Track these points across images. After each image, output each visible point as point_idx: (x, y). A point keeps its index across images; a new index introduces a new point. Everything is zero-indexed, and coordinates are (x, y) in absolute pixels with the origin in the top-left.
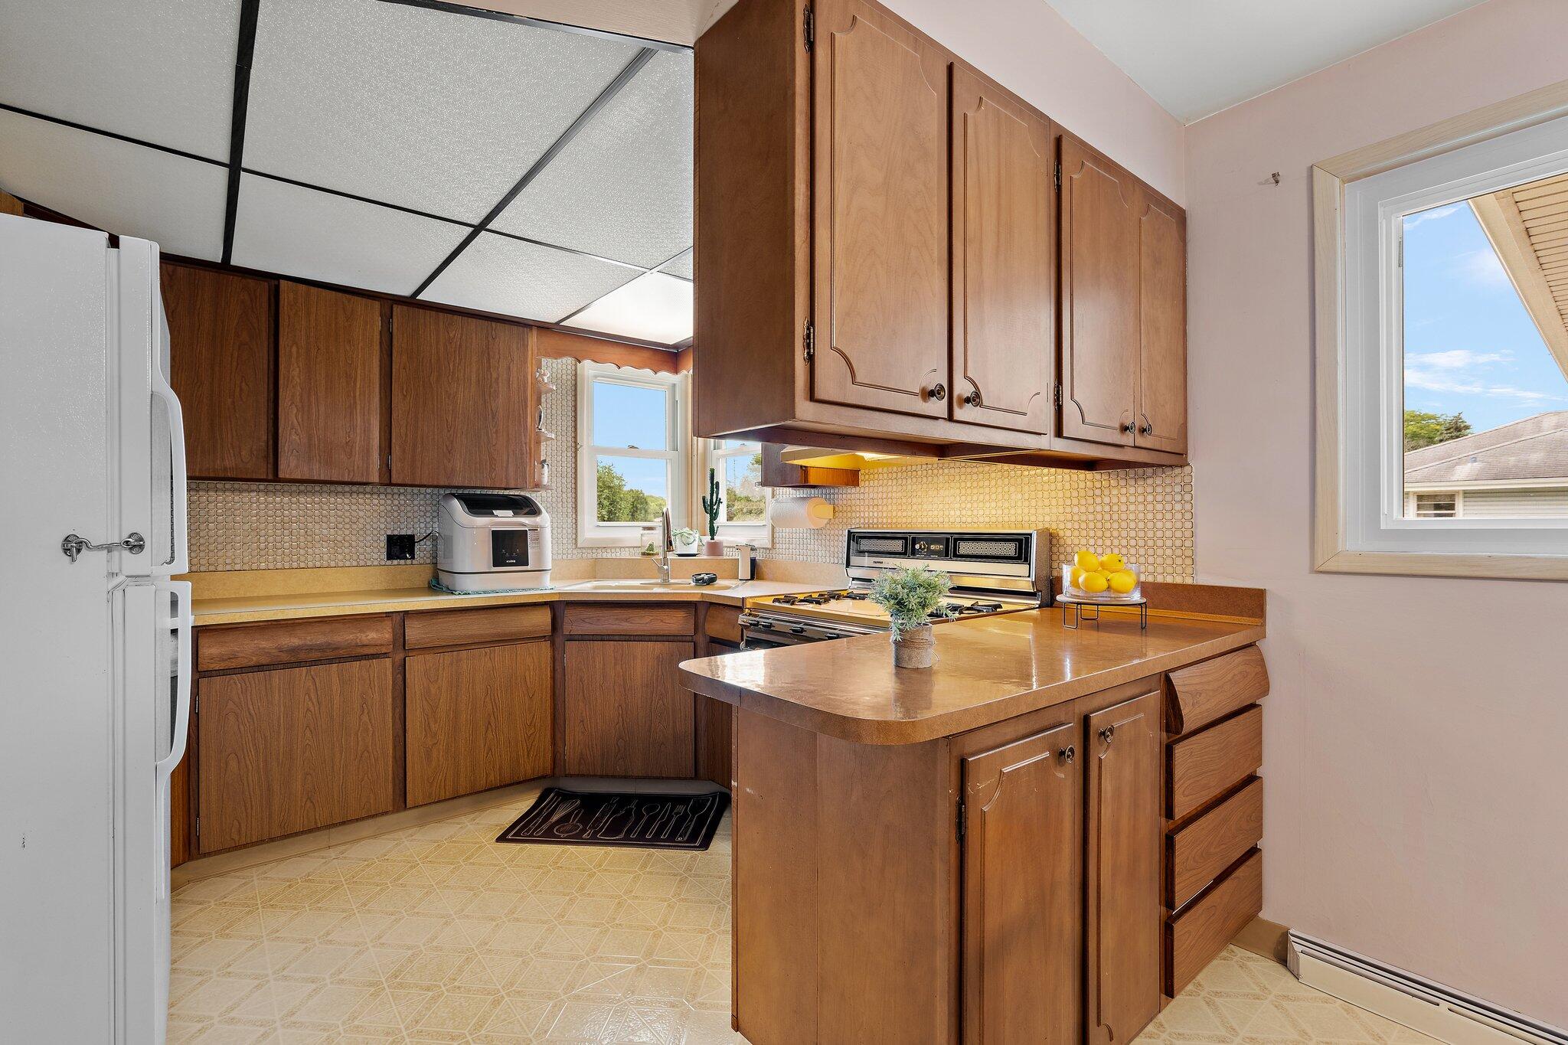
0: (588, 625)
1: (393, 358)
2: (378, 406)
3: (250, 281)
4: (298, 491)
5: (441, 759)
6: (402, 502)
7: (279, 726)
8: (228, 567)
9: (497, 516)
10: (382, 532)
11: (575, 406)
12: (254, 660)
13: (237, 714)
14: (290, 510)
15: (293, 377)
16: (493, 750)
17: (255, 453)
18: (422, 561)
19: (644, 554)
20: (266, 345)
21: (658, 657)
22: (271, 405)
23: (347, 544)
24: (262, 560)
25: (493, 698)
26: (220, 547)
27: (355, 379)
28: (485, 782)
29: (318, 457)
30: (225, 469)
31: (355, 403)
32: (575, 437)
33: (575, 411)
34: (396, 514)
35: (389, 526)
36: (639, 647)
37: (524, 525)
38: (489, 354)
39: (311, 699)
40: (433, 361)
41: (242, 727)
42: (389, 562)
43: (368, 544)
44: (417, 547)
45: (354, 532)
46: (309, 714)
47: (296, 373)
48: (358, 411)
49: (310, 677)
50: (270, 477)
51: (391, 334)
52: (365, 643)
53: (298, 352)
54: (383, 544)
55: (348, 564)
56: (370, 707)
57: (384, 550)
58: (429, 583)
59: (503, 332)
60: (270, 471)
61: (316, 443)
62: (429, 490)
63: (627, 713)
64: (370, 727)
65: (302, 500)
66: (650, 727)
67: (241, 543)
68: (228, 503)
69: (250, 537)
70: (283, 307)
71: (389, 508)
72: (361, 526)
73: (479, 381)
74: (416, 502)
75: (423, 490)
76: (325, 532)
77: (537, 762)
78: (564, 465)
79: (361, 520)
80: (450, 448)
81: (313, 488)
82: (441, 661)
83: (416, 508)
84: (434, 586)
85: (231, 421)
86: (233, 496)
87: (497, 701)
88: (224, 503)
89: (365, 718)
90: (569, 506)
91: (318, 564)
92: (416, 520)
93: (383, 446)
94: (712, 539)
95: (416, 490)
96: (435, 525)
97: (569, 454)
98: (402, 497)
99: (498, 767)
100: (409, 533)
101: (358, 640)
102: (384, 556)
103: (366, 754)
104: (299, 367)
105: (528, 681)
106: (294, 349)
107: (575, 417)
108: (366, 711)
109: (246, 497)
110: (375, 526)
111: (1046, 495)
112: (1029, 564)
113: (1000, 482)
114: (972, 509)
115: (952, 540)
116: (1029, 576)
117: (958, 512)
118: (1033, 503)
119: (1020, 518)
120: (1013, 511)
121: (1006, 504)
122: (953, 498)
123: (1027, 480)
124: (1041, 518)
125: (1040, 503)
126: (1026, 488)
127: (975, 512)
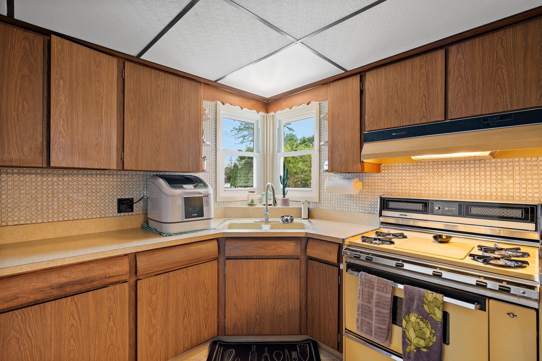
0: (239, 251)
1: (125, 94)
2: (116, 123)
3: (30, 34)
4: (63, 174)
5: (158, 340)
6: (126, 180)
7: (51, 340)
8: (16, 223)
9: (185, 189)
10: (115, 197)
11: (216, 129)
12: (32, 298)
13: (18, 339)
14: (58, 186)
15: (61, 100)
16: (187, 328)
17: (33, 150)
18: (137, 213)
19: (249, 205)
20: (41, 77)
21: (279, 268)
22: (45, 119)
23: (94, 205)
24: (39, 217)
25: (187, 297)
26: (9, 210)
27: (102, 105)
28: (183, 348)
29: (78, 153)
30: (11, 160)
31: (102, 120)
32: (216, 145)
33: (216, 131)
34: (123, 187)
35: (119, 194)
36: (268, 263)
37: (200, 193)
38: (179, 96)
39: (74, 318)
40: (148, 97)
41: (22, 347)
42: (119, 214)
43: (107, 205)
44: (135, 205)
45: (98, 198)
46: (73, 328)
47: (62, 97)
48: (104, 125)
49: (74, 303)
50: (45, 165)
51: (124, 79)
52: (111, 275)
53: (64, 84)
54: (115, 204)
55: (94, 216)
56: (115, 316)
57: (116, 208)
58: (142, 225)
59: (186, 84)
60: (45, 162)
61: (77, 144)
62: (142, 173)
63: (261, 299)
64: (114, 329)
65: (66, 179)
66: (274, 307)
67: (25, 207)
68: (16, 181)
69: (31, 203)
70: (54, 53)
71: (119, 183)
72: (102, 194)
73: (174, 110)
74: (134, 180)
75: (138, 173)
76: (80, 198)
77: (210, 331)
78: (210, 159)
79: (103, 191)
80: (158, 149)
81: (73, 172)
82: (158, 280)
83: (134, 183)
84: (146, 228)
85: (15, 128)
86: (19, 177)
87: (189, 299)
88: (13, 181)
89: (111, 324)
90: (213, 180)
91: (76, 218)
92: (134, 190)
93: (119, 147)
94: (284, 197)
95: (134, 173)
96: (145, 192)
97: (213, 154)
98: (126, 177)
99: (190, 338)
100: (130, 197)
101: (107, 274)
102: (116, 211)
103: (112, 347)
104: (65, 94)
105: (206, 284)
106: (61, 82)
107: (216, 134)
108: (112, 319)
109: (28, 178)
110: (111, 194)
111: (535, 181)
112: (536, 223)
113: (494, 173)
114: (470, 187)
115: (464, 205)
116: (536, 231)
117: (458, 189)
118: (524, 186)
119: (512, 194)
120: (505, 190)
121: (499, 186)
122: (453, 181)
123: (518, 173)
124: (530, 195)
125: (530, 186)
126: (518, 177)
127: (473, 189)
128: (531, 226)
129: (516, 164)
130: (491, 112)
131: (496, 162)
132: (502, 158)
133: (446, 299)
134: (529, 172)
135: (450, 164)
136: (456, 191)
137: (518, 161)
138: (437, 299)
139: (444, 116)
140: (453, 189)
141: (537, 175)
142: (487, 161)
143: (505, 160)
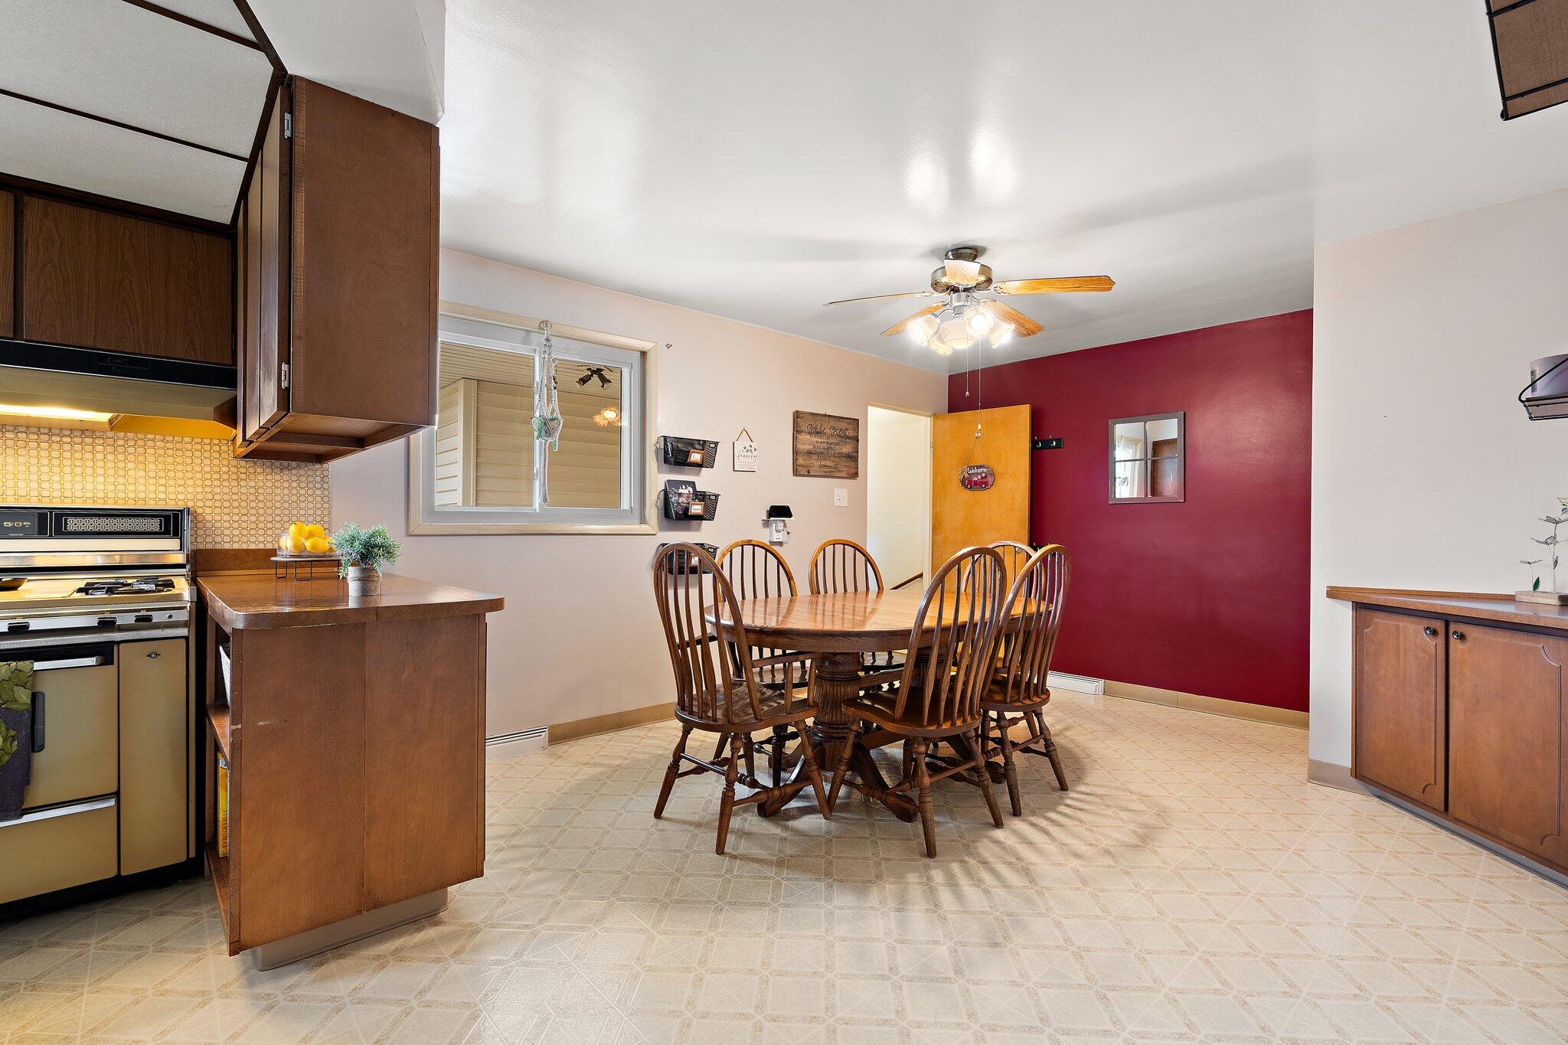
111: (180, 475)
112: (181, 539)
113: (110, 457)
114: (62, 482)
115: (51, 515)
116: (181, 550)
117: (35, 485)
118: (162, 481)
119: (142, 495)
120: (131, 488)
121: (121, 480)
122: (22, 468)
123: (152, 459)
124: (172, 496)
125: (171, 482)
126: (152, 466)
127: (67, 486)
128: (173, 543)
129: (150, 443)
130: (113, 348)
131: (116, 438)
132: (126, 432)
133: (38, 666)
134: (170, 460)
135: (13, 431)
136: (28, 489)
137: (153, 440)
138: (20, 671)
139: (12, 329)
140: (22, 484)
141: (182, 464)
142: (97, 434)
143: (130, 435)
